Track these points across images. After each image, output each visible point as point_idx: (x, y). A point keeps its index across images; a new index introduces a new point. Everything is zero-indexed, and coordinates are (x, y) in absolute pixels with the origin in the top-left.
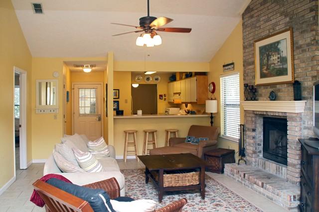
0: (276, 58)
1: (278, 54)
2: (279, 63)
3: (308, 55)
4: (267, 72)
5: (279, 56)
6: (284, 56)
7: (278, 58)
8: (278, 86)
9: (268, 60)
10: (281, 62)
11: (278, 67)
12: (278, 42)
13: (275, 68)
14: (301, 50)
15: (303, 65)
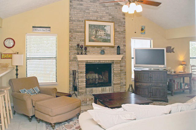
0: (103, 33)
1: (105, 31)
2: (105, 36)
3: (122, 36)
4: (95, 39)
5: (105, 32)
6: (108, 33)
7: (104, 33)
8: (103, 47)
9: (96, 33)
10: (106, 36)
11: (104, 38)
12: (105, 26)
13: (102, 38)
14: (118, 33)
15: (119, 40)
